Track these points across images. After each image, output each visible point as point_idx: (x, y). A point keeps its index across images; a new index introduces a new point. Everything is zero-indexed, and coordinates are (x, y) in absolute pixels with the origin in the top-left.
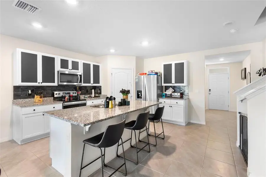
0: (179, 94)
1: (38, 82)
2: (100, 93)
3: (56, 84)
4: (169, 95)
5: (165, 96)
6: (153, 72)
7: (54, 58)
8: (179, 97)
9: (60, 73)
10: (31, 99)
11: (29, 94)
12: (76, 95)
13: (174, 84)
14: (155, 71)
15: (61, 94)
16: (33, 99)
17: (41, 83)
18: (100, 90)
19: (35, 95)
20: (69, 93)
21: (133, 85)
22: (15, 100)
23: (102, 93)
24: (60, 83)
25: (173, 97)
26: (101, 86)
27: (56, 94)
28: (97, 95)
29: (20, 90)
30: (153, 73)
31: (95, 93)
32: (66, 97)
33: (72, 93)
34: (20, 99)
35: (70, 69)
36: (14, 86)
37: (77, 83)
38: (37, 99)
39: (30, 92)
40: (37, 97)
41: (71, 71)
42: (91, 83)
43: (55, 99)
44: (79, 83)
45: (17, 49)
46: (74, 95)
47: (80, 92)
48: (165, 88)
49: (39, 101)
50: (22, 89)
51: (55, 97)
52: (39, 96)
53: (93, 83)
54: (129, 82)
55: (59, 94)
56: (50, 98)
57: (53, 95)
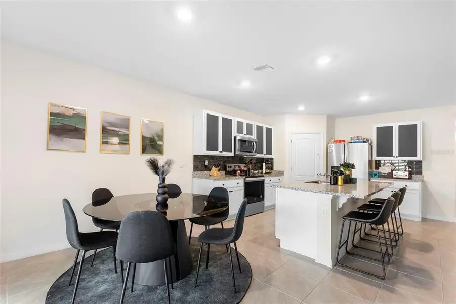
0: (407, 173)
1: (219, 151)
2: (272, 168)
3: (232, 154)
4: (385, 174)
5: (377, 176)
6: (360, 138)
7: (232, 120)
8: (407, 177)
9: (238, 140)
10: (207, 172)
11: (205, 165)
12: (246, 169)
13: (397, 157)
14: (363, 137)
16: (209, 172)
17: (221, 152)
18: (272, 163)
19: (213, 167)
20: (240, 166)
21: (322, 158)
22: (194, 172)
23: (275, 168)
24: (236, 153)
25: (394, 177)
26: (272, 159)
27: (229, 167)
28: (268, 171)
29: (199, 160)
30: (360, 141)
31: (266, 168)
32: (238, 171)
33: (242, 167)
34: (198, 171)
35: (244, 134)
36: (194, 155)
37: (252, 152)
38: (215, 172)
39: (206, 163)
41: (246, 136)
42: (264, 153)
43: (227, 173)
44: (255, 152)
45: (204, 110)
48: (376, 163)
51: (227, 170)
52: (216, 169)
54: (316, 153)
55: (231, 167)
56: (222, 172)
57: (225, 168)
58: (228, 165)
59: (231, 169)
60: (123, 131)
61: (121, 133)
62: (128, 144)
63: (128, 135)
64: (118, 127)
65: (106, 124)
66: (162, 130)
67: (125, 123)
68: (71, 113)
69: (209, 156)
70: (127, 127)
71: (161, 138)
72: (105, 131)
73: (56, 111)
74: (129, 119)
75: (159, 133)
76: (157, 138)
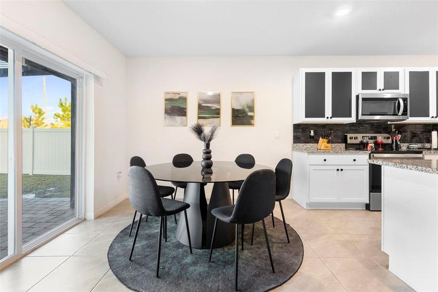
1: (326, 117)
3: (352, 119)
7: (351, 73)
9: (362, 99)
10: (313, 144)
11: (310, 136)
12: (390, 141)
15: (360, 138)
16: (316, 144)
17: (331, 118)
19: (321, 139)
20: (375, 138)
22: (295, 145)
24: (360, 117)
27: (351, 138)
29: (301, 130)
32: (370, 145)
33: (380, 138)
34: (300, 143)
35: (380, 90)
36: (294, 125)
37: (397, 115)
38: (323, 144)
39: (312, 133)
40: (323, 142)
41: (383, 92)
42: (431, 115)
43: (349, 147)
44: (402, 115)
46: (385, 141)
47: (400, 136)
49: (326, 148)
50: (302, 128)
51: (349, 143)
52: (326, 140)
53: (435, 115)
55: (356, 138)
56: (340, 145)
57: (344, 140)
58: (349, 136)
59: (358, 141)
60: (215, 106)
61: (213, 108)
62: (219, 117)
63: (219, 109)
64: (211, 103)
65: (201, 102)
66: (253, 100)
67: (217, 99)
68: (177, 97)
69: (317, 124)
70: (219, 102)
71: (252, 109)
72: (200, 107)
73: (169, 97)
74: (220, 95)
75: (250, 105)
76: (247, 110)
